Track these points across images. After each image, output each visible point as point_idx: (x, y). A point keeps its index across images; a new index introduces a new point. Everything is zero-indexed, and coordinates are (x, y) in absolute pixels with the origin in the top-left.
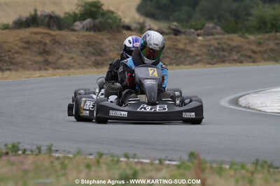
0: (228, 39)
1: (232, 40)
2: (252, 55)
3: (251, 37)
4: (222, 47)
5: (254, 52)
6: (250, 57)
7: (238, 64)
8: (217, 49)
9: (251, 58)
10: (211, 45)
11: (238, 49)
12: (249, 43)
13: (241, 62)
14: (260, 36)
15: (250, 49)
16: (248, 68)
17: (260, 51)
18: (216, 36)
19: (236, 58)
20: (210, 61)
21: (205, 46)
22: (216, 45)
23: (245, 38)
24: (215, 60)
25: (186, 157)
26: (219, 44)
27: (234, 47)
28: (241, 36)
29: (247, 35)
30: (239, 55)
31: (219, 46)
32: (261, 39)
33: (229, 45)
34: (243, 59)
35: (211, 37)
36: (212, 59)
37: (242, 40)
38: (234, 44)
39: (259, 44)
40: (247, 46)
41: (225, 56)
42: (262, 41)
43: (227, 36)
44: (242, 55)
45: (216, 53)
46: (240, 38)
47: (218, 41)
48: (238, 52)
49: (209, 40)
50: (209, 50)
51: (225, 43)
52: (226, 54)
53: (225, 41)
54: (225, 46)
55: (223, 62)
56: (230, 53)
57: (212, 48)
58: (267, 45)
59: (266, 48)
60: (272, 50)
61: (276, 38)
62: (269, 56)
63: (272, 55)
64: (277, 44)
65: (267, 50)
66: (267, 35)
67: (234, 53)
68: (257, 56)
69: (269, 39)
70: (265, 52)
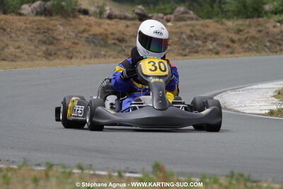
0: (204, 26)
1: (207, 26)
2: (230, 44)
3: (230, 23)
4: (195, 35)
5: (233, 41)
6: (228, 46)
7: (213, 56)
8: (190, 37)
9: (229, 48)
10: (182, 33)
11: (214, 37)
12: (227, 30)
13: (217, 53)
14: (240, 22)
15: (228, 37)
16: (225, 60)
17: (239, 40)
18: (189, 22)
19: (211, 47)
20: (181, 52)
21: (175, 33)
22: (188, 32)
23: (222, 24)
24: (187, 51)
25: (149, 169)
26: (192, 31)
27: (210, 35)
28: (217, 22)
29: (224, 20)
30: (215, 44)
31: (192, 34)
32: (242, 25)
33: (204, 33)
34: (219, 49)
35: (182, 23)
36: (184, 50)
37: (219, 26)
38: (209, 31)
39: (239, 31)
40: (224, 34)
41: (199, 46)
42: (242, 28)
43: (201, 22)
44: (218, 45)
45: (188, 42)
46: (215, 24)
47: (191, 28)
48: (214, 41)
49: (180, 27)
50: (180, 38)
51: (199, 30)
52: (200, 42)
53: (198, 27)
54: (198, 34)
55: (197, 52)
56: (205, 42)
57: (184, 36)
58: (248, 32)
59: (246, 35)
60: (253, 38)
61: (259, 24)
62: (250, 45)
63: (254, 45)
64: (260, 31)
65: (247, 38)
66: (247, 21)
67: (209, 42)
68: (235, 45)
69: (250, 26)
70: (245, 41)
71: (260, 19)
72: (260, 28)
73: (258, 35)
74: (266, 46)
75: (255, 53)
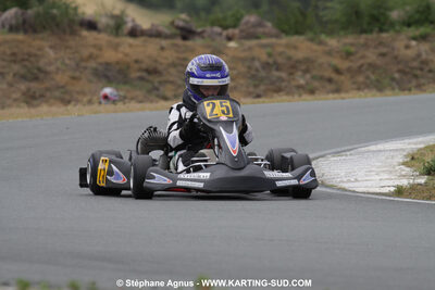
0: (287, 46)
1: (295, 48)
2: (334, 76)
3: (333, 42)
4: (275, 63)
5: (338, 71)
6: (330, 80)
8: (266, 66)
9: (331, 82)
10: (253, 59)
11: (307, 65)
12: (329, 53)
13: (312, 92)
14: (350, 39)
15: (330, 65)
16: (325, 103)
17: (349, 70)
18: (265, 41)
19: (302, 82)
20: (251, 89)
21: (243, 60)
22: (264, 57)
23: (321, 43)
24: (262, 87)
26: (270, 55)
27: (299, 62)
28: (312, 40)
29: (323, 37)
30: (308, 76)
31: (271, 61)
32: (352, 45)
33: (289, 58)
35: (253, 43)
36: (256, 86)
37: (315, 47)
38: (299, 55)
39: (348, 55)
40: (324, 59)
41: (282, 80)
42: (353, 49)
43: (285, 40)
44: (313, 78)
45: (263, 73)
46: (309, 44)
47: (269, 50)
48: (306, 71)
49: (250, 48)
50: (249, 68)
51: (281, 54)
52: (283, 75)
53: (280, 49)
54: (280, 60)
55: (278, 90)
56: (291, 74)
57: (257, 64)
58: (363, 57)
59: (361, 62)
60: (372, 66)
61: (381, 44)
62: (368, 78)
63: (373, 77)
64: (383, 55)
65: (362, 66)
66: (363, 38)
67: (299, 73)
68: (342, 78)
69: (366, 46)
70: (360, 70)
71: (384, 35)
72: (384, 50)
73: (379, 61)
74: (393, 79)
75: (374, 92)
